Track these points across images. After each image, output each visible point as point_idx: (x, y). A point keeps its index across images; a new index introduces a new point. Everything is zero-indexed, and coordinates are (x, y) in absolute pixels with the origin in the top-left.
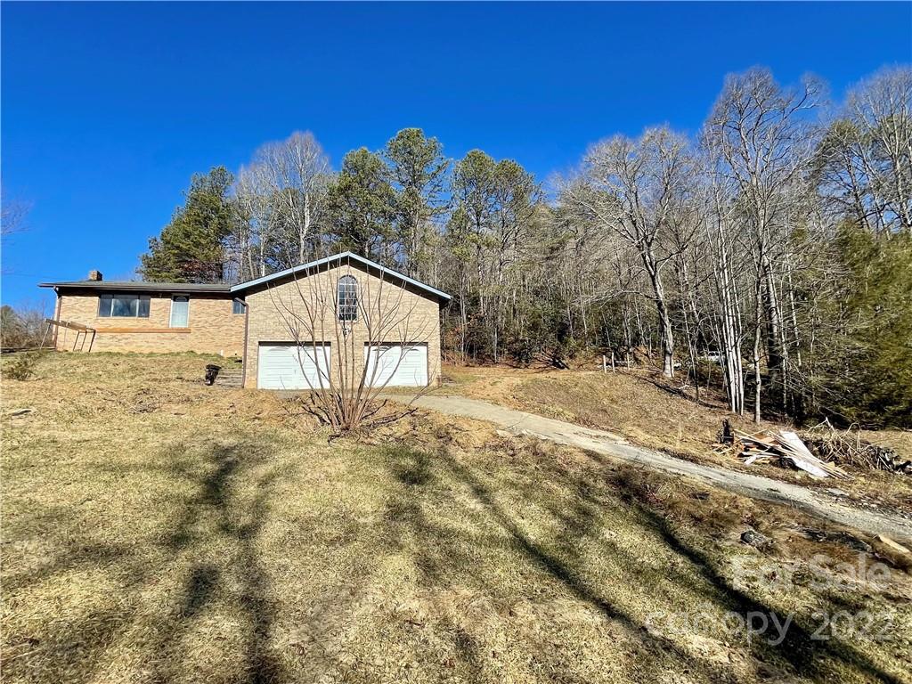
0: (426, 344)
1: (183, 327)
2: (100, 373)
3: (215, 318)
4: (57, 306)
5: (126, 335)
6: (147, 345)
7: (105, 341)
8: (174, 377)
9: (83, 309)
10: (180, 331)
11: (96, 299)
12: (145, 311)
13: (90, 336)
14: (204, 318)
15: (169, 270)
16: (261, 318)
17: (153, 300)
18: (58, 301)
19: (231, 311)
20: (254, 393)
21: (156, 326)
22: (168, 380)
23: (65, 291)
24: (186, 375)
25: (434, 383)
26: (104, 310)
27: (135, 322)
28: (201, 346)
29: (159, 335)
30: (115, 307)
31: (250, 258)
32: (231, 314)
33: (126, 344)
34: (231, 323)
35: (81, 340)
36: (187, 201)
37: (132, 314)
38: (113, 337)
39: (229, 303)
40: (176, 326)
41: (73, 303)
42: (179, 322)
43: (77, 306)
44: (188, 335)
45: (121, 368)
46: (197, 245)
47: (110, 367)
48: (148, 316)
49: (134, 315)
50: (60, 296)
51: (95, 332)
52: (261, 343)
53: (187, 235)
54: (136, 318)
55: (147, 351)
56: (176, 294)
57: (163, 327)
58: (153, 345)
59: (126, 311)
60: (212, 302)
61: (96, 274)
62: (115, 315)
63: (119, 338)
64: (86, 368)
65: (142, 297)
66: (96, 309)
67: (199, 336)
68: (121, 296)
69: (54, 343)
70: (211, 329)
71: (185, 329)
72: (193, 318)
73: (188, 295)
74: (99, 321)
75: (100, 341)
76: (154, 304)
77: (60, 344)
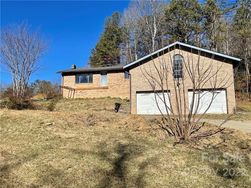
0: (225, 89)
1: (105, 86)
2: (77, 107)
3: (117, 81)
4: (62, 80)
5: (85, 91)
7: (78, 93)
8: (102, 108)
9: (70, 81)
10: (104, 88)
11: (74, 76)
12: (91, 80)
13: (73, 91)
14: (113, 82)
15: (99, 62)
16: (137, 80)
17: (94, 75)
18: (62, 78)
19: (124, 78)
20: (136, 117)
21: (96, 86)
22: (100, 110)
23: (65, 74)
24: (107, 108)
25: (231, 112)
26: (77, 81)
27: (88, 85)
28: (112, 94)
29: (97, 90)
30: (81, 79)
31: (130, 52)
32: (124, 79)
33: (85, 94)
34: (125, 83)
35: (70, 93)
36: (104, 30)
37: (87, 82)
38: (81, 92)
39: (123, 74)
40: (103, 86)
41: (67, 79)
43: (68, 80)
44: (107, 89)
45: (84, 105)
46: (109, 49)
47: (80, 104)
48: (92, 82)
49: (88, 82)
50: (63, 76)
51: (75, 90)
52: (137, 92)
53: (105, 46)
54: (88, 83)
55: (92, 97)
56: (102, 72)
57: (98, 87)
58: (94, 94)
59: (84, 81)
60: (116, 74)
61: (74, 66)
62: (81, 82)
63: (83, 92)
64: (72, 105)
65: (90, 74)
66: (74, 80)
67: (112, 90)
68: (82, 74)
69: (62, 95)
70: (116, 87)
71: (106, 87)
72: (109, 82)
73: (107, 72)
74: (76, 85)
75: (76, 94)
76: (94, 77)
77: (64, 95)
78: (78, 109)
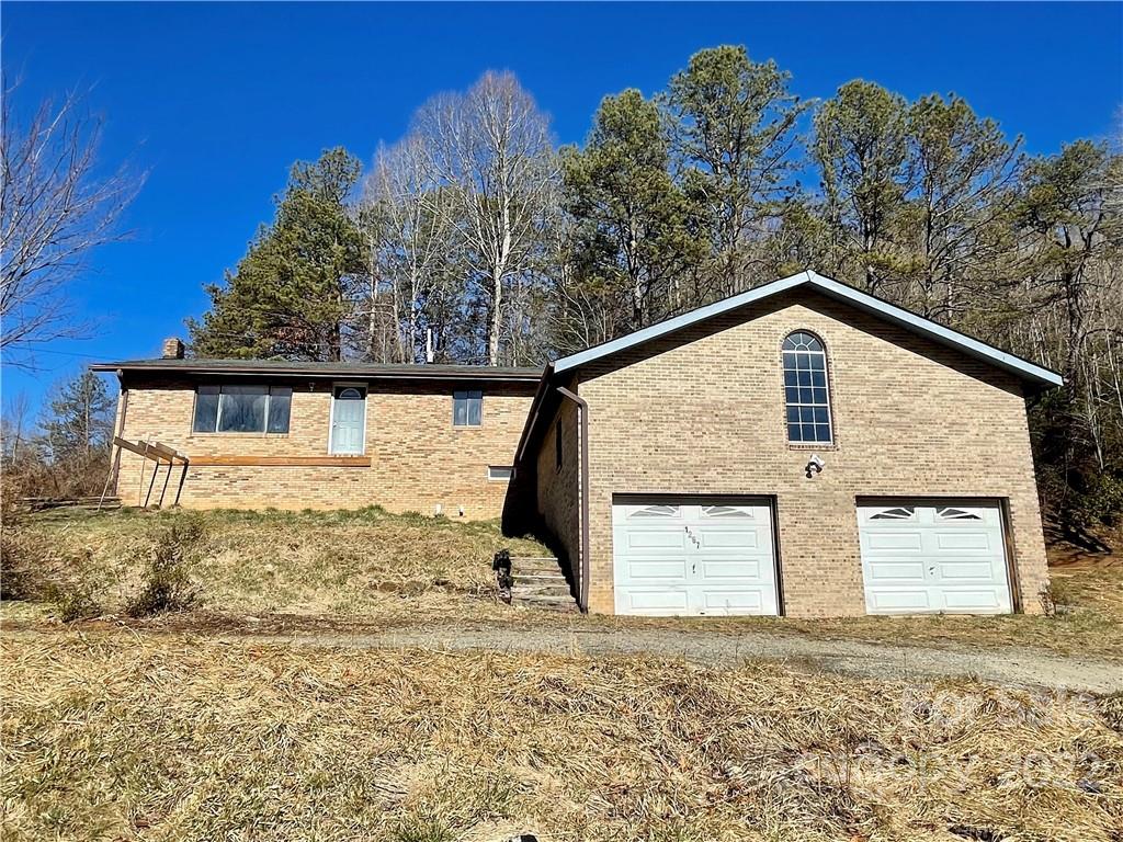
0: (999, 501)
1: (355, 452)
2: (270, 567)
3: (418, 433)
4: (120, 409)
5: (245, 471)
6: (285, 492)
7: (205, 482)
8: (427, 579)
9: (165, 416)
10: (347, 462)
11: (190, 394)
12: (281, 420)
13: (177, 471)
14: (397, 433)
16: (615, 435)
17: (298, 397)
18: (121, 399)
19: (451, 420)
21: (303, 452)
22: (417, 589)
23: (135, 379)
24: (452, 576)
25: (1033, 606)
26: (204, 419)
27: (263, 444)
28: (390, 494)
29: (309, 470)
30: (224, 413)
32: (449, 427)
33: (244, 489)
34: (452, 446)
36: (279, 216)
37: (254, 426)
38: (221, 475)
39: (445, 402)
40: (341, 452)
41: (148, 403)
42: (347, 443)
43: (155, 409)
44: (363, 470)
45: (307, 554)
48: (287, 430)
49: (262, 431)
50: (125, 390)
51: (186, 465)
52: (620, 498)
54: (263, 434)
56: (340, 384)
57: (316, 454)
58: (294, 491)
59: (241, 421)
60: (412, 400)
61: (175, 345)
62: (225, 428)
63: (231, 476)
64: (236, 555)
65: (277, 390)
66: (190, 416)
67: (388, 474)
68: (236, 388)
69: (113, 487)
70: (410, 459)
71: (360, 457)
72: (375, 435)
73: (364, 385)
74: (195, 441)
75: (196, 483)
76: (299, 404)
77: (122, 489)
78: (279, 577)
